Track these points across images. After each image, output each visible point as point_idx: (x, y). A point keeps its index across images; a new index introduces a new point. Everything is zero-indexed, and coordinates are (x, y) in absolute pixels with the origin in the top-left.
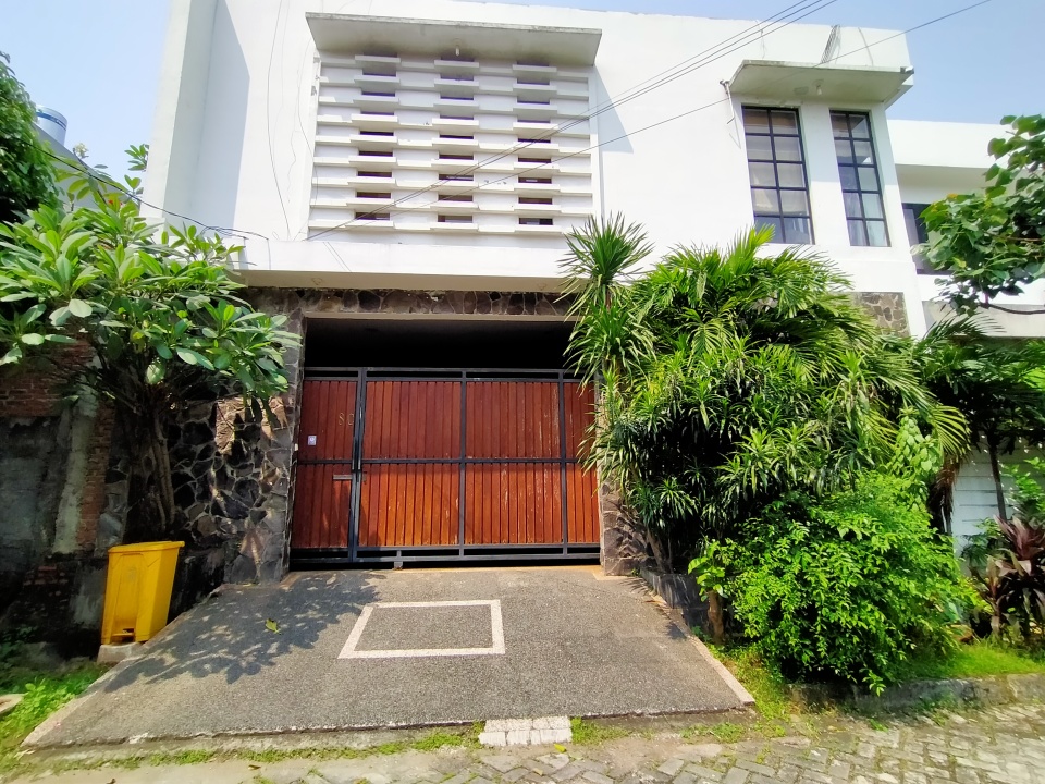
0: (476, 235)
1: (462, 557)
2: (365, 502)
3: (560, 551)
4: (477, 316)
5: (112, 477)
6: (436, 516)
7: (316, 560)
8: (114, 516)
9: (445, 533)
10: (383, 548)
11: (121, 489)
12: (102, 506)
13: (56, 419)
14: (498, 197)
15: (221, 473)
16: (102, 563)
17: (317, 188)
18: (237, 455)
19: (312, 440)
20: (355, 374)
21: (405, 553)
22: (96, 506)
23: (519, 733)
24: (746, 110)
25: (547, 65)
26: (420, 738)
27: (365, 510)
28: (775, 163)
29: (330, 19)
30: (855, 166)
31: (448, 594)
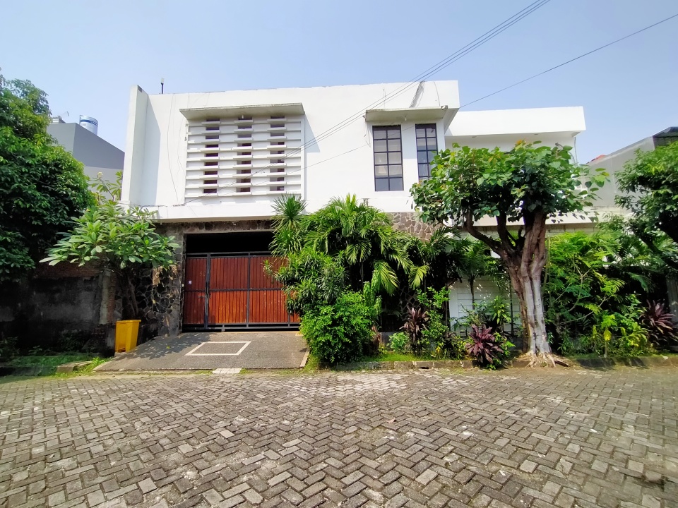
0: (251, 196)
1: (248, 328)
2: (210, 306)
3: (287, 325)
4: (252, 230)
5: (117, 298)
6: (238, 312)
7: (192, 328)
8: (118, 311)
9: (241, 318)
10: (217, 324)
11: (120, 302)
12: (114, 308)
13: (98, 277)
14: (261, 179)
15: (156, 296)
16: (114, 327)
17: (188, 181)
18: (160, 289)
19: (190, 282)
20: (206, 256)
21: (226, 326)
22: (112, 308)
23: (225, 371)
24: (375, 128)
25: (283, 117)
26: (197, 371)
27: (211, 309)
28: (388, 152)
29: (189, 110)
30: (427, 151)
31: (235, 340)
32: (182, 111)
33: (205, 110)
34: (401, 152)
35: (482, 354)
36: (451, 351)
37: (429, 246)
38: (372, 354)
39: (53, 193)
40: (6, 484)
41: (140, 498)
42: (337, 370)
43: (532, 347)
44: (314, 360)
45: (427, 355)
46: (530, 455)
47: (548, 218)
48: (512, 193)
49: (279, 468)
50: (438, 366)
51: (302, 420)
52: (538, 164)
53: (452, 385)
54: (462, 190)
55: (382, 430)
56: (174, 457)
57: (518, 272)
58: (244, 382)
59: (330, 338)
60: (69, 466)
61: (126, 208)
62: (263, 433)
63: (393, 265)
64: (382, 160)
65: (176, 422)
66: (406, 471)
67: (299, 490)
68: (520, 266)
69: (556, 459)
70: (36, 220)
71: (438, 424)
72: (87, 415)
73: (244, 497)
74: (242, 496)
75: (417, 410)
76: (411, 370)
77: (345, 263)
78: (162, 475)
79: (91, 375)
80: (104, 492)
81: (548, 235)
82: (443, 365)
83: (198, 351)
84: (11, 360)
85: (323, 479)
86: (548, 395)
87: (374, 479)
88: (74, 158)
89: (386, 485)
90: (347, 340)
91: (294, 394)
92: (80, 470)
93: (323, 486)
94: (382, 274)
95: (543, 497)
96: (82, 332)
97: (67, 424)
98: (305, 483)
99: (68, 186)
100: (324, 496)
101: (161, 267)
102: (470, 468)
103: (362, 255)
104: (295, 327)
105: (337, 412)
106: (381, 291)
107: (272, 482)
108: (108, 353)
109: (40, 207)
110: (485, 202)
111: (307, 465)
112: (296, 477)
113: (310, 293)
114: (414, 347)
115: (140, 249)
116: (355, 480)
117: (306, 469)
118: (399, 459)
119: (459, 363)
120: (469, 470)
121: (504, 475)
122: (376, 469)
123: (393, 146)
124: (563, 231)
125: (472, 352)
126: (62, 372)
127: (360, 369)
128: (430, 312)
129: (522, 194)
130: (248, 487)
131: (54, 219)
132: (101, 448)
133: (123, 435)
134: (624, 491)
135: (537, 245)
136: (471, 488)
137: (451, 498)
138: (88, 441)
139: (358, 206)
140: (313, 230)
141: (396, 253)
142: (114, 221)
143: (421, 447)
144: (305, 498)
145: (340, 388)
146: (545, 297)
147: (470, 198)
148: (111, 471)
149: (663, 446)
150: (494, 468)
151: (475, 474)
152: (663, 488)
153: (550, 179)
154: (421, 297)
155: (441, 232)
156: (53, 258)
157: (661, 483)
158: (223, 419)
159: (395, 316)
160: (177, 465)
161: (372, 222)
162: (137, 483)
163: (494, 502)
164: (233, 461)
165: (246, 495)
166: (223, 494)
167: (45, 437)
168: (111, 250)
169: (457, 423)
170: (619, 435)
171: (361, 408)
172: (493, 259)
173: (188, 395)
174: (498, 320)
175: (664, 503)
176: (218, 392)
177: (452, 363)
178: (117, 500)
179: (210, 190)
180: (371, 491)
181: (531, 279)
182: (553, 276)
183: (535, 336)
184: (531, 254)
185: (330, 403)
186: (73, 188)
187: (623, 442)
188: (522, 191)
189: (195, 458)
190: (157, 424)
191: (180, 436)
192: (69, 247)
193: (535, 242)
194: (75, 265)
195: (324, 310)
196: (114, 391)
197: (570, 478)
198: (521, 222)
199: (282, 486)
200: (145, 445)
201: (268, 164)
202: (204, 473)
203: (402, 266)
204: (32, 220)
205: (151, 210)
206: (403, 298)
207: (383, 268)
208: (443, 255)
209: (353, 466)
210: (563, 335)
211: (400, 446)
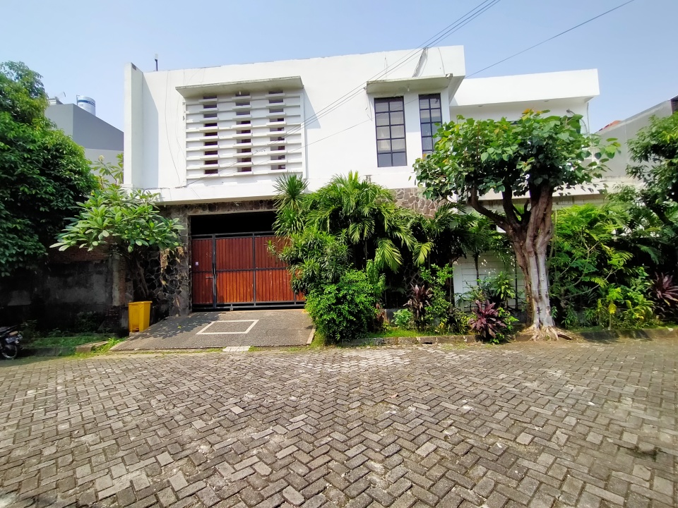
0: (253, 175)
1: (255, 306)
2: (218, 286)
3: (293, 303)
4: (254, 211)
5: (127, 280)
6: (245, 291)
7: (201, 308)
8: (130, 293)
9: (248, 297)
10: (225, 303)
11: (130, 284)
12: (125, 290)
13: (107, 261)
14: (262, 158)
15: (165, 278)
16: (127, 308)
17: (189, 162)
18: (168, 271)
19: (197, 263)
20: (211, 237)
21: (234, 305)
22: (123, 290)
23: (234, 349)
24: (377, 100)
25: (282, 92)
26: (208, 350)
27: (218, 289)
28: (390, 126)
29: (185, 88)
30: (431, 123)
31: (243, 318)
32: (178, 89)
33: (202, 87)
34: (404, 125)
35: (485, 329)
36: (455, 326)
37: (433, 222)
38: (377, 330)
39: (57, 179)
40: (38, 457)
41: (159, 470)
42: (342, 347)
43: (536, 321)
44: (320, 337)
45: (431, 331)
46: (526, 428)
47: (556, 191)
48: (518, 167)
49: (287, 442)
50: (441, 341)
51: (308, 396)
52: (546, 135)
53: (453, 360)
54: (467, 164)
55: (385, 405)
56: (189, 432)
57: (523, 247)
58: (253, 359)
59: (335, 317)
60: (93, 441)
61: (129, 192)
62: (271, 409)
63: (397, 242)
64: (384, 134)
65: (189, 399)
66: (407, 444)
67: (305, 462)
68: (525, 240)
69: (552, 432)
70: (43, 206)
71: (439, 399)
72: (107, 393)
73: (254, 469)
74: (252, 468)
75: (419, 385)
76: (415, 346)
77: (348, 241)
78: (179, 449)
79: (108, 354)
80: (125, 465)
81: (555, 207)
82: (447, 340)
83: (208, 330)
84: (32, 342)
85: (328, 452)
86: (549, 368)
87: (376, 452)
88: (74, 142)
89: (387, 457)
90: (351, 318)
91: (301, 371)
92: (103, 445)
93: (327, 458)
94: (386, 252)
95: (537, 467)
96: (97, 314)
97: (89, 402)
98: (311, 456)
99: (71, 170)
100: (328, 468)
101: (168, 249)
102: (468, 440)
103: (365, 233)
104: (301, 306)
105: (341, 388)
106: (385, 269)
107: (280, 455)
108: (123, 333)
109: (46, 193)
110: (490, 177)
111: (313, 439)
112: (303, 450)
113: (313, 272)
114: (418, 323)
115: (146, 233)
116: (358, 453)
117: (312, 443)
118: (400, 432)
119: (462, 338)
120: (467, 442)
121: (500, 447)
122: (378, 442)
123: (396, 119)
124: (572, 203)
125: (476, 327)
126: (81, 352)
127: (364, 345)
128: (433, 289)
129: (528, 168)
130: (257, 460)
131: (60, 204)
132: (120, 424)
133: (140, 412)
134: (617, 462)
135: (543, 220)
136: (469, 460)
137: (448, 469)
138: (109, 417)
139: (361, 182)
140: (316, 208)
141: (400, 231)
142: (118, 205)
143: (422, 421)
144: (311, 470)
145: (345, 364)
146: (550, 271)
147: (475, 172)
148: (131, 445)
149: (659, 418)
150: (491, 440)
151: (473, 446)
152: (655, 459)
153: (558, 151)
154: (424, 274)
155: (445, 208)
156: (63, 244)
157: (654, 454)
158: (234, 395)
159: (399, 293)
160: (192, 440)
161: (375, 200)
162: (155, 457)
163: (489, 473)
164: (243, 435)
165: (256, 467)
166: (235, 466)
167: (69, 414)
168: (117, 234)
169: (457, 397)
170: (616, 407)
171: (365, 384)
172: (498, 234)
173: (200, 373)
174: (502, 296)
175: (654, 472)
176: (228, 370)
177: (455, 338)
178: (138, 472)
179: (211, 171)
180: (372, 463)
181: (536, 254)
182: (560, 250)
183: (539, 310)
184: (537, 229)
185: (335, 379)
186: (75, 173)
187: (619, 414)
188: (528, 164)
189: (208, 433)
190: (171, 400)
191: (193, 412)
192: (77, 233)
193: (541, 216)
194: (85, 249)
195: (328, 289)
196: (130, 370)
197: (565, 449)
198: (528, 195)
199: (290, 459)
200: (161, 421)
201: (269, 142)
202: (217, 447)
203: (405, 243)
204: (39, 207)
205: (153, 192)
206: (407, 274)
207: (387, 245)
208: (447, 231)
209: (357, 440)
210: (567, 309)
211: (402, 420)
